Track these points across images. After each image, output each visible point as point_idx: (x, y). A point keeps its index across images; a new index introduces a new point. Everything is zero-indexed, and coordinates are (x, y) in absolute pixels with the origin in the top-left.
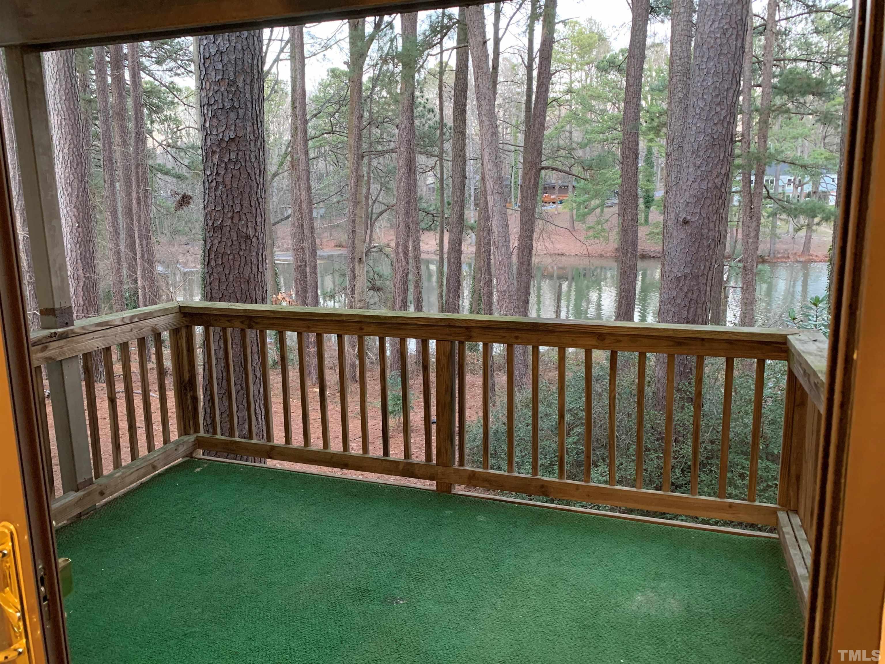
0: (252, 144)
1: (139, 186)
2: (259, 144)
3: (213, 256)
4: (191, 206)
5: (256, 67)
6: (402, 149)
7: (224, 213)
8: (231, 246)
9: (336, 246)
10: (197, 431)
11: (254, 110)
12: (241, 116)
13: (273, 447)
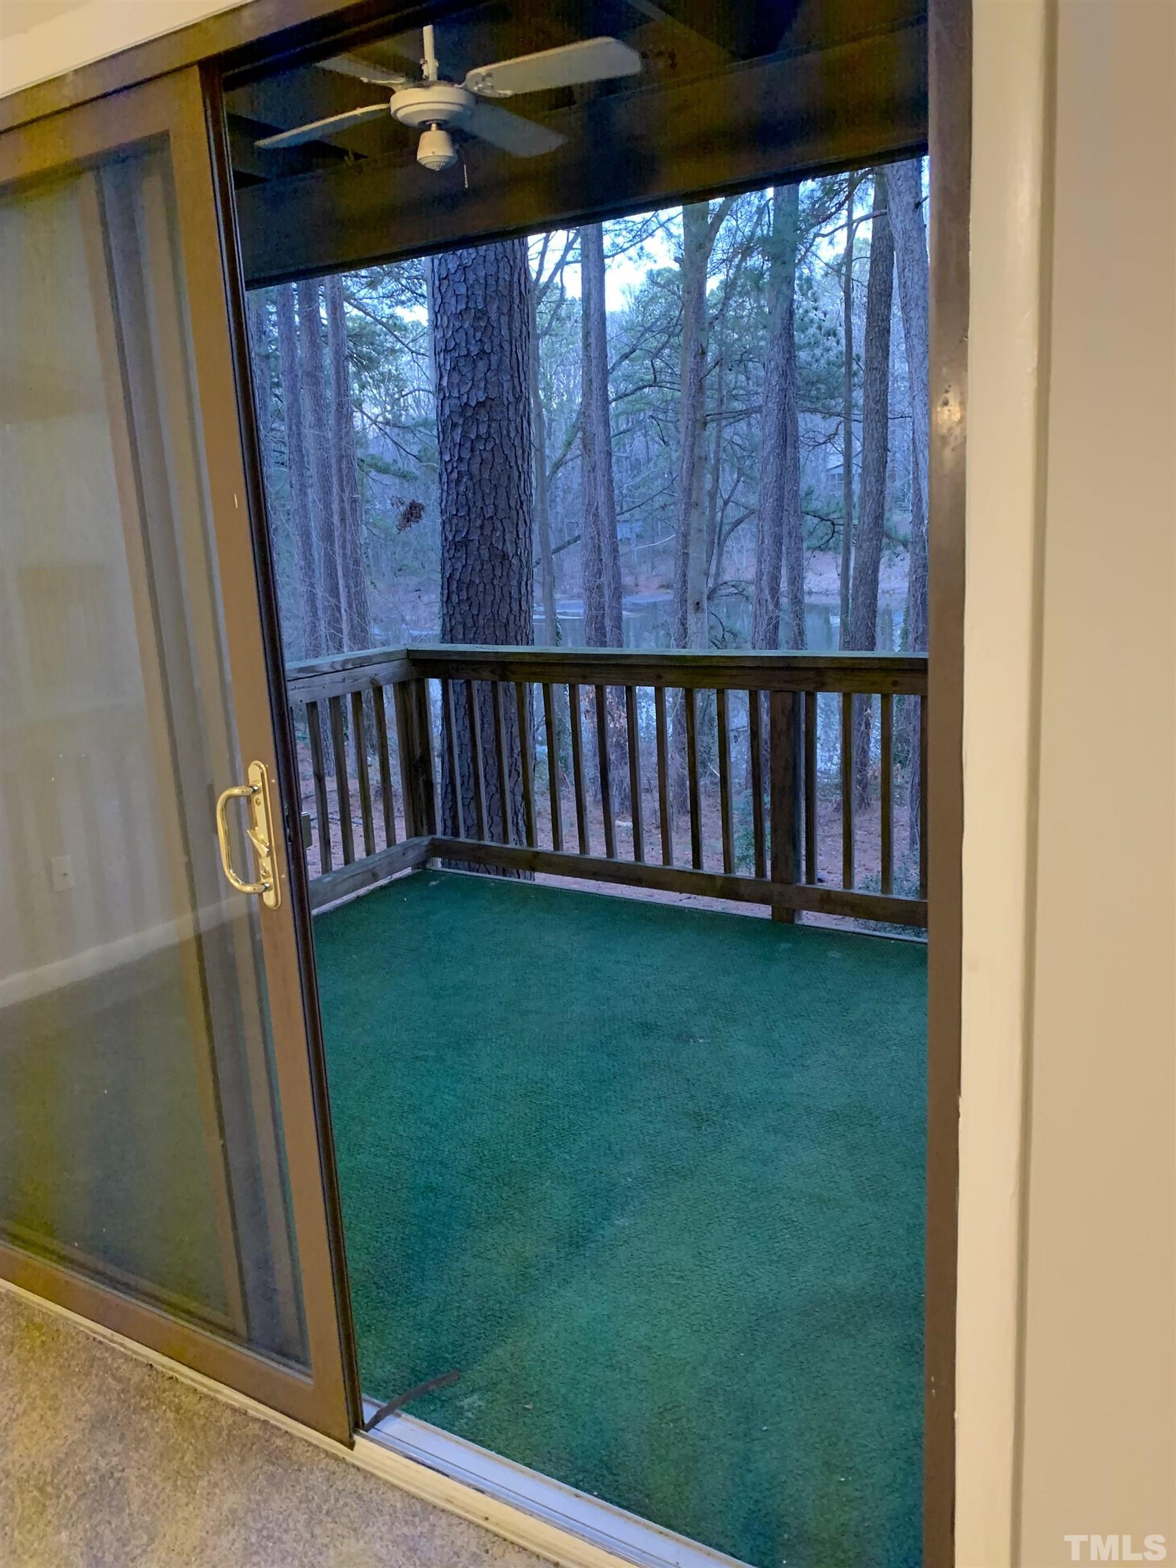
0: (512, 409)
1: (342, 490)
2: (521, 408)
3: (454, 586)
4: (423, 521)
5: (516, 286)
6: (770, 405)
7: (470, 520)
8: (480, 571)
9: (662, 587)
10: (432, 830)
11: (514, 356)
12: (494, 366)
13: (537, 854)
